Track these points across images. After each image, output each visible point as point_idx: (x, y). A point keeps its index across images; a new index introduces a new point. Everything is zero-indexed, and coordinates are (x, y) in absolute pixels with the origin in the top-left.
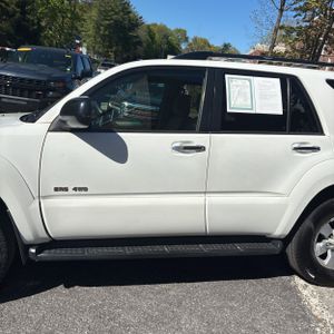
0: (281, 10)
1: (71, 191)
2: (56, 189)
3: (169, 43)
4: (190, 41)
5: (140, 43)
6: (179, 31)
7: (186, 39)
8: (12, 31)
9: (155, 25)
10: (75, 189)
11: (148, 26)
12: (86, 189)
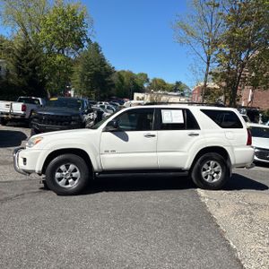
0: (208, 63)
1: (110, 152)
2: (105, 151)
3: (134, 84)
4: (151, 81)
5: (113, 85)
6: (142, 74)
7: (148, 80)
8: (26, 84)
9: (124, 71)
11: (119, 73)
12: (115, 151)
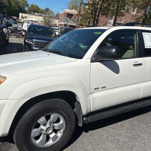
1: (100, 89)
2: (95, 89)
7: (28, 5)
10: (101, 88)
12: (105, 87)
